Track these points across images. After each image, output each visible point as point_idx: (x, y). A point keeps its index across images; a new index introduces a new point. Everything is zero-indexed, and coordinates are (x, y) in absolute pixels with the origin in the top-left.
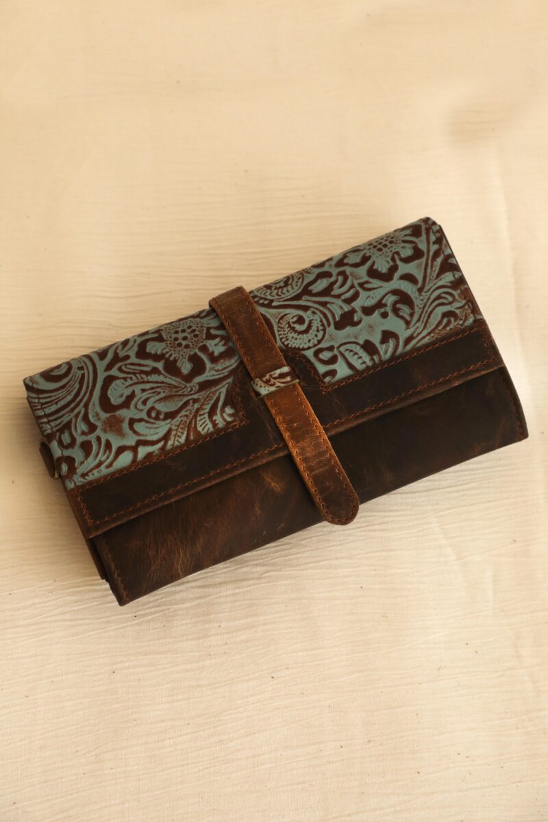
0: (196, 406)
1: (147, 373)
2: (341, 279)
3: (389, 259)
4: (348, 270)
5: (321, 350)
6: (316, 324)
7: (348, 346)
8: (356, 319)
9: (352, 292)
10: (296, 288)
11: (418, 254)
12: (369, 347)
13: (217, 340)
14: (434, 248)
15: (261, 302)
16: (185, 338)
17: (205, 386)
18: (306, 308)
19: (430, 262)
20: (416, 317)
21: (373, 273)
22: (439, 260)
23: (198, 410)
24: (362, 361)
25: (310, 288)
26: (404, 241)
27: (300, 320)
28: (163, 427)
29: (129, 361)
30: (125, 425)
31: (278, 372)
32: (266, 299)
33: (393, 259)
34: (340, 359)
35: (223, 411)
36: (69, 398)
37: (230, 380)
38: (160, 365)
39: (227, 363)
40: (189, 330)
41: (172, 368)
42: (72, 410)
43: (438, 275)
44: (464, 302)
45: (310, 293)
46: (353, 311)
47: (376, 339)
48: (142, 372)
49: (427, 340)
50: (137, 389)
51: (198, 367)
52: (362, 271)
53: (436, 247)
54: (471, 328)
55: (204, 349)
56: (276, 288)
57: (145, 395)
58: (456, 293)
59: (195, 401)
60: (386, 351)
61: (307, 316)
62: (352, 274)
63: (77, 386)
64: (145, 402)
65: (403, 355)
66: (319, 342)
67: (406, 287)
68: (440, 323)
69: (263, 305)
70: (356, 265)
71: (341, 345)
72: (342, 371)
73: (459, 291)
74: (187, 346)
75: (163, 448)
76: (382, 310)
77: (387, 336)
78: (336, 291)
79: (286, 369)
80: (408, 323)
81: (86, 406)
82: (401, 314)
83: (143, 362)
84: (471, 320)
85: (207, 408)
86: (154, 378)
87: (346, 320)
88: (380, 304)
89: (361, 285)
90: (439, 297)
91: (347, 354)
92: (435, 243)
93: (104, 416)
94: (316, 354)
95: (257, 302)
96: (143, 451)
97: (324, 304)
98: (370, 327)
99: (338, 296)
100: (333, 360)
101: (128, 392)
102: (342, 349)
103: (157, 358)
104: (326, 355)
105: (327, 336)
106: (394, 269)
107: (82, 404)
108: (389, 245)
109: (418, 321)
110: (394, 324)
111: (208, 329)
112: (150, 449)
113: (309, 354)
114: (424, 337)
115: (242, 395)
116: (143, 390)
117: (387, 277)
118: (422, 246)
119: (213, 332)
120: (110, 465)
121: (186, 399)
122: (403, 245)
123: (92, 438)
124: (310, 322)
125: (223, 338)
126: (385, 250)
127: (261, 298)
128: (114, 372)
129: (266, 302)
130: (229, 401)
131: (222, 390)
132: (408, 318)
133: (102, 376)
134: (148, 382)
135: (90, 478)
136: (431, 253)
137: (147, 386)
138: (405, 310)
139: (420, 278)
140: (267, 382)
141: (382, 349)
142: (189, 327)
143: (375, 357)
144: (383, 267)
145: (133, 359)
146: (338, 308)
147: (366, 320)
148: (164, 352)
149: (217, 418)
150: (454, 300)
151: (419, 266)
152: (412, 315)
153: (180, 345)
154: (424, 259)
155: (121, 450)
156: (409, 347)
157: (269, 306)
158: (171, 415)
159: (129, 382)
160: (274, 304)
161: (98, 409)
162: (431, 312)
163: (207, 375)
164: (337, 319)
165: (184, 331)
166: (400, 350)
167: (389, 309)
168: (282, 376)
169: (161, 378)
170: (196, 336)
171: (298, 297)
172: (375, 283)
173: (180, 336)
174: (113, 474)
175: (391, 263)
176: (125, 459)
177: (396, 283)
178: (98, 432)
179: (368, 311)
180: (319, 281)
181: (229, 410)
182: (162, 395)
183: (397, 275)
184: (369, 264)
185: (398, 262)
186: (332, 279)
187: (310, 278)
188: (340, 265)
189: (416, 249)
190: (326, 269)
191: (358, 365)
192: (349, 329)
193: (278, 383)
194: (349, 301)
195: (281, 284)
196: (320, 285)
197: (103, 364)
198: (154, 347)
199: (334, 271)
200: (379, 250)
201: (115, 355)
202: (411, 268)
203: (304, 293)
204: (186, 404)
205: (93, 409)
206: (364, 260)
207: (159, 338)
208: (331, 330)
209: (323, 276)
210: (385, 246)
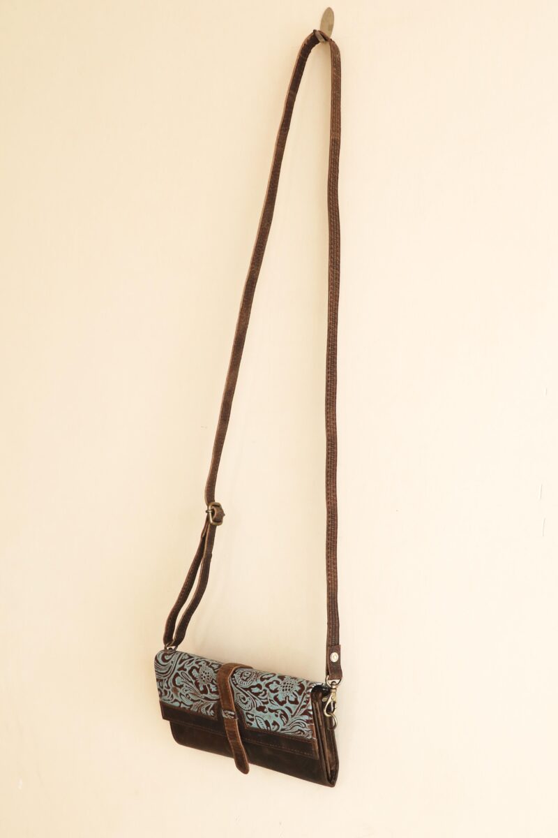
0: (202, 703)
1: (189, 681)
2: (264, 692)
3: (284, 697)
4: (268, 691)
5: (249, 714)
6: (249, 703)
7: (260, 718)
8: (265, 710)
9: (266, 701)
10: (248, 685)
11: (296, 702)
12: (267, 723)
13: (214, 686)
14: (304, 704)
15: (234, 681)
16: (205, 677)
17: (206, 698)
18: (247, 696)
19: (300, 708)
20: (288, 724)
21: (276, 698)
22: (304, 709)
23: (202, 705)
24: (263, 726)
25: (252, 689)
26: (293, 693)
27: (244, 699)
28: (190, 703)
29: (185, 672)
30: (179, 694)
31: (230, 712)
32: (236, 682)
33: (286, 698)
34: (255, 720)
35: (210, 711)
36: (164, 671)
37: (216, 702)
38: (194, 681)
39: (216, 696)
40: (207, 675)
41: (197, 684)
42: (164, 676)
43: (301, 715)
44: (309, 729)
45: (251, 691)
46: (265, 707)
47: (271, 723)
48: (188, 679)
49: (290, 734)
50: (185, 685)
51: (205, 691)
52: (273, 695)
53: (305, 704)
54: (309, 741)
55: (209, 686)
56: (242, 679)
57: (186, 688)
58: (307, 725)
59: (202, 701)
60: (273, 728)
61: (247, 699)
62: (268, 694)
63: (168, 669)
64: (186, 691)
65: (279, 734)
66: (249, 710)
67: (287, 711)
68: (297, 731)
69: (234, 683)
70: (271, 691)
71: (257, 716)
72: (254, 725)
73: (309, 724)
74: (204, 681)
75: (189, 709)
76: (276, 714)
77: (275, 723)
78: (260, 696)
79: (233, 713)
80: (284, 724)
81: (169, 678)
83: (189, 676)
84: (310, 737)
85: (206, 706)
86: (191, 684)
87: (261, 709)
88: (275, 711)
89: (270, 700)
90: (299, 723)
91: (258, 721)
92: (305, 702)
93: (173, 686)
94: (247, 714)
95: (232, 680)
96: (182, 706)
97: (255, 699)
98: (270, 716)
99: (261, 699)
100: (252, 720)
101: (182, 683)
102: (257, 718)
103: (194, 678)
104: (250, 716)
105: (252, 710)
106: (284, 702)
107: (167, 677)
110: (278, 720)
111: (213, 679)
112: (185, 706)
113: (245, 712)
114: (289, 732)
115: (217, 708)
117: (282, 703)
118: (299, 700)
119: (214, 682)
120: (172, 703)
122: (292, 695)
123: (168, 690)
124: (247, 702)
125: (216, 686)
126: (285, 692)
128: (180, 673)
130: (213, 709)
131: (212, 704)
132: (285, 722)
133: (176, 671)
134: (188, 684)
135: (165, 702)
136: (302, 705)
137: (188, 686)
138: (284, 719)
139: (294, 712)
140: (225, 714)
141: (272, 726)
142: (208, 673)
143: (268, 727)
144: (281, 699)
145: (187, 672)
146: (259, 703)
147: (269, 713)
148: (197, 677)
149: (208, 711)
151: (295, 707)
152: (287, 722)
153: (202, 678)
154: (298, 706)
155: (176, 700)
156: (283, 732)
157: (235, 685)
158: (194, 701)
159: (183, 680)
160: (237, 686)
162: (294, 726)
163: (209, 695)
164: (258, 706)
165: (206, 673)
166: (279, 731)
167: (279, 715)
168: (231, 715)
169: (193, 686)
170: (208, 679)
171: (246, 689)
172: (276, 703)
173: (204, 675)
174: (171, 705)
175: (284, 700)
176: (177, 704)
177: (283, 708)
178: (170, 690)
179: (271, 711)
180: (256, 688)
181: (212, 711)
182: (192, 692)
183: (285, 705)
184: (276, 694)
185: (287, 701)
186: (261, 691)
187: (255, 683)
188: (267, 686)
189: (296, 699)
190: (262, 683)
191: (261, 727)
192: (261, 712)
193: (229, 717)
194: (264, 703)
195: (245, 678)
196: (256, 690)
197: (178, 666)
198: (194, 672)
199: (264, 687)
200: (283, 690)
201: (184, 665)
202: (291, 706)
203: (249, 689)
204: (199, 700)
205: (170, 681)
206: (276, 691)
207: (198, 670)
208: (254, 709)
209: (259, 686)
210: (286, 690)
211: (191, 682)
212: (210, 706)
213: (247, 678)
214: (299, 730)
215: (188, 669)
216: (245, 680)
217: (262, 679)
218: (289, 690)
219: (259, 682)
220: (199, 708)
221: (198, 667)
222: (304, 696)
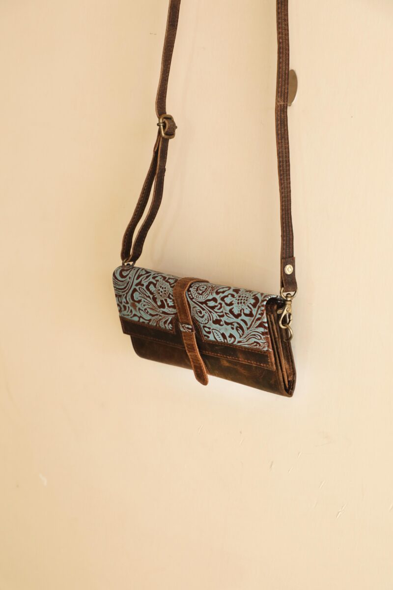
0: (160, 318)
1: (147, 296)
2: (219, 306)
3: (239, 310)
4: (223, 304)
5: (206, 327)
6: (205, 317)
7: (216, 331)
8: (221, 323)
9: (222, 314)
10: (204, 298)
11: (251, 315)
12: (223, 335)
13: (171, 300)
14: (258, 316)
15: (190, 295)
16: (162, 292)
17: (164, 313)
18: (204, 309)
19: (255, 320)
20: (244, 336)
21: (231, 311)
22: (259, 322)
23: (160, 319)
24: (220, 339)
25: (208, 302)
26: (248, 306)
27: (200, 312)
28: (149, 317)
29: (143, 287)
30: (137, 309)
31: (187, 326)
32: (192, 296)
33: (241, 311)
34: (212, 333)
36: (123, 287)
37: (173, 316)
38: (151, 296)
39: (173, 310)
40: (164, 289)
41: (154, 299)
42: (123, 292)
43: (257, 327)
44: (265, 341)
45: (206, 304)
46: (221, 320)
47: (227, 335)
48: (145, 294)
49: (246, 346)
50: (143, 299)
51: (163, 306)
52: (228, 308)
53: (260, 316)
54: (265, 352)
55: (166, 300)
56: (198, 293)
57: (145, 303)
58: (262, 337)
59: (160, 316)
60: (230, 341)
61: (203, 312)
62: (224, 307)
63: (126, 285)
64: (144, 305)
65: (236, 346)
66: (206, 324)
67: (242, 324)
68: (253, 343)
69: (190, 297)
70: (227, 304)
71: (213, 329)
72: (211, 338)
73: (264, 337)
74: (161, 295)
75: (148, 323)
76: (232, 326)
77: (231, 336)
78: (216, 310)
79: (190, 327)
80: (241, 337)
81: (127, 294)
82: (239, 331)
83: (147, 291)
84: (266, 349)
85: (164, 320)
86: (148, 299)
87: (217, 322)
88: (231, 324)
89: (226, 313)
90: (254, 335)
91: (215, 334)
92: (259, 314)
93: (131, 301)
94: (204, 327)
95: (189, 295)
96: (142, 320)
97: (211, 312)
98: (226, 329)
99: (216, 312)
100: (209, 333)
101: (140, 298)
102: (214, 331)
103: (152, 293)
104: (207, 330)
105: (209, 323)
107: (126, 292)
108: (242, 304)
109: (245, 338)
110: (234, 333)
111: (170, 294)
112: (144, 321)
113: (202, 325)
114: (245, 344)
115: (175, 322)
116: (144, 301)
117: (237, 316)
118: (254, 313)
119: (171, 296)
120: (131, 317)
121: (157, 313)
122: (247, 308)
123: (127, 305)
124: (204, 315)
125: (173, 301)
126: (240, 305)
127: (191, 294)
128: (137, 288)
129: (191, 297)
130: (171, 323)
131: (170, 318)
132: (241, 335)
133: (134, 287)
134: (146, 299)
135: (125, 316)
136: (257, 318)
137: (146, 301)
138: (241, 332)
139: (249, 325)
140: (183, 327)
141: (228, 339)
142: (165, 288)
143: (225, 340)
144: (236, 312)
145: (144, 287)
146: (215, 316)
147: (225, 326)
148: (154, 292)
149: (167, 325)
150: (261, 339)
151: (250, 320)
152: (243, 335)
153: (159, 293)
154: (253, 318)
155: (135, 315)
156: (239, 344)
158: (152, 315)
159: (141, 295)
160: (193, 300)
161: (130, 297)
162: (250, 338)
163: (166, 310)
164: (214, 320)
165: (163, 288)
166: (235, 343)
167: (235, 327)
168: (188, 328)
169: (151, 301)
170: (165, 294)
171: (202, 303)
172: (231, 316)
173: (161, 290)
174: (130, 320)
175: (240, 312)
176: (136, 319)
177: (239, 320)
178: (129, 305)
179: (227, 324)
180: (212, 301)
181: (170, 325)
182: (150, 307)
183: (240, 318)
184: (231, 307)
185: (242, 314)
186: (216, 304)
187: (210, 297)
188: (223, 299)
189: (251, 312)
190: (218, 297)
191: (218, 339)
192: (218, 325)
193: (186, 330)
194: (220, 316)
195: (201, 292)
196: (212, 304)
197: (136, 282)
198: (152, 287)
199: (219, 301)
200: (238, 303)
201: (141, 281)
202: (247, 319)
203: (205, 303)
204: (157, 315)
205: (129, 297)
206: (231, 304)
207: (155, 285)
208: (211, 322)
209: (215, 300)
210: (241, 303)
211: (149, 297)
212: (167, 320)
213: (203, 292)
214: (255, 342)
215: (146, 284)
216: (201, 294)
217: (217, 293)
218: (244, 303)
219: (215, 295)
220: (158, 322)
221: (155, 282)
222: (258, 309)
